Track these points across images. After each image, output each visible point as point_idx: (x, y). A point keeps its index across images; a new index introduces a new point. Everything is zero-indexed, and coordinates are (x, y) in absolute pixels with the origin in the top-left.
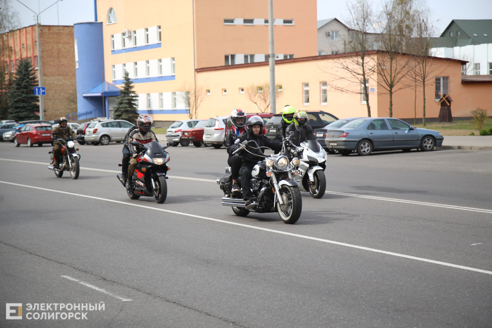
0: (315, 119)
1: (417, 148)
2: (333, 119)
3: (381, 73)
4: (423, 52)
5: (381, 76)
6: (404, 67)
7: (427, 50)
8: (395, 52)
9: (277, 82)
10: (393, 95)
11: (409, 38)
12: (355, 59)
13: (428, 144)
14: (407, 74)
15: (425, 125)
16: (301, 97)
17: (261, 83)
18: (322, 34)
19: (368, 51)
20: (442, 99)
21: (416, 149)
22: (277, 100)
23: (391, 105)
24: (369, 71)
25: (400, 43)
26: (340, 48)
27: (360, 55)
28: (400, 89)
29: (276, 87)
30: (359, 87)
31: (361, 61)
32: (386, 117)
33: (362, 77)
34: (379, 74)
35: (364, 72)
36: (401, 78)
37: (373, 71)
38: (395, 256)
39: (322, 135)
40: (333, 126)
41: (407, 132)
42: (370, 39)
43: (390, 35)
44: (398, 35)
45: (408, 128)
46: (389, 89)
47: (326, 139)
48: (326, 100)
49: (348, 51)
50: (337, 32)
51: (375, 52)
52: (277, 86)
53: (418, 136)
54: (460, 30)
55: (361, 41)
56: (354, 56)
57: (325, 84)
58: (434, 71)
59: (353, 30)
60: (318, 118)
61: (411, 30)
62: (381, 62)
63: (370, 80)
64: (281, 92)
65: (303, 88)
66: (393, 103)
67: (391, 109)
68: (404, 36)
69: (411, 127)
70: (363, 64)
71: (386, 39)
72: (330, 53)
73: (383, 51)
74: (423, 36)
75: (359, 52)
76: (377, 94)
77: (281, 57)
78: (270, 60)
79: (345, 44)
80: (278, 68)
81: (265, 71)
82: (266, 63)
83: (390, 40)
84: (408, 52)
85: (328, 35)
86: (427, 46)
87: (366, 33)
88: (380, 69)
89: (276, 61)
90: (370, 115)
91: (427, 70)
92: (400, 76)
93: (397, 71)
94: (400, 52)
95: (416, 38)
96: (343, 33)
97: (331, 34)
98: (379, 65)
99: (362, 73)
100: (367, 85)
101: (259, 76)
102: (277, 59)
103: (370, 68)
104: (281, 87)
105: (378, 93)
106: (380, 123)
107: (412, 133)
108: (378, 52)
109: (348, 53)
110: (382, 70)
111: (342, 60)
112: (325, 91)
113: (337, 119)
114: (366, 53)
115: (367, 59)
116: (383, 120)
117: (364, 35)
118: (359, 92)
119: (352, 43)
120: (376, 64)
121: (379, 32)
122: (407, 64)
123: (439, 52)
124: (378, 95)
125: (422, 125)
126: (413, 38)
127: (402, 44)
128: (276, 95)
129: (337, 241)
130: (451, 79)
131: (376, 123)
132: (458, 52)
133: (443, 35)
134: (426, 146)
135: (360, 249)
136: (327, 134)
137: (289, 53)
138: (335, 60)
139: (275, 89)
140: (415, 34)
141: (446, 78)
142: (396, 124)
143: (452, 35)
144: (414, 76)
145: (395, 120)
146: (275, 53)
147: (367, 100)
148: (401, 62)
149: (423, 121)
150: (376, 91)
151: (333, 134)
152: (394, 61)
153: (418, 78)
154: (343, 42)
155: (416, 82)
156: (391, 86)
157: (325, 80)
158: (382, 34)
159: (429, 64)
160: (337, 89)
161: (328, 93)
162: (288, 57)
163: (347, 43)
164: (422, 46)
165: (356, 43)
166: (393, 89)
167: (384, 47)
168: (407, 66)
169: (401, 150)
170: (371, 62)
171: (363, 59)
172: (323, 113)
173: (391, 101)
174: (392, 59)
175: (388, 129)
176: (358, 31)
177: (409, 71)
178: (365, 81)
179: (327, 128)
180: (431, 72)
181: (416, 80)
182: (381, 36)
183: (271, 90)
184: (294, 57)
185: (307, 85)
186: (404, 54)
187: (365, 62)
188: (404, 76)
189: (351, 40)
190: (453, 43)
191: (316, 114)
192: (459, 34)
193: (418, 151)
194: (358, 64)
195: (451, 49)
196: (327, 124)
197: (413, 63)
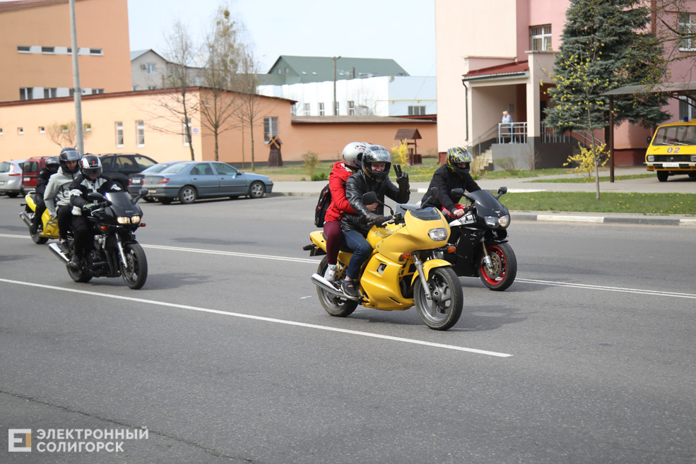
0: (130, 163)
1: (246, 195)
2: (151, 163)
3: (204, 112)
4: (249, 90)
5: (204, 115)
6: (230, 105)
7: (254, 87)
8: (219, 89)
9: (85, 120)
10: (219, 136)
11: (234, 74)
12: (175, 95)
13: (257, 190)
14: (233, 113)
15: (254, 170)
16: (113, 137)
17: (65, 122)
18: (137, 66)
19: (188, 87)
20: (271, 141)
21: (244, 197)
22: (84, 141)
23: (217, 147)
24: (191, 110)
25: (224, 79)
26: (158, 83)
27: (180, 91)
28: (226, 130)
29: (83, 126)
30: (181, 128)
31: (181, 98)
32: (211, 161)
33: (184, 116)
34: (203, 112)
35: (185, 110)
36: (226, 118)
37: (196, 109)
38: (220, 314)
39: (138, 181)
40: (151, 171)
41: (234, 177)
42: (192, 73)
43: (213, 70)
44: (222, 70)
45: (235, 173)
46: (214, 129)
47: (144, 186)
48: (143, 142)
49: (167, 86)
50: (154, 65)
51: (197, 88)
52: (85, 125)
53: (245, 182)
54: (288, 67)
55: (181, 75)
56: (174, 92)
57: (141, 123)
58: (262, 111)
59: (172, 63)
60: (134, 162)
61: (236, 66)
62: (204, 100)
63: (192, 120)
64: (90, 132)
65: (116, 128)
66: (219, 145)
67: (217, 153)
68: (229, 71)
69: (238, 171)
70: (184, 101)
71: (209, 75)
72: (147, 89)
73: (206, 88)
74: (249, 72)
75: (179, 88)
76: (200, 135)
77: (89, 92)
78: (76, 95)
79: (163, 79)
80: (85, 104)
81: (70, 107)
82: (69, 99)
83: (213, 75)
84: (234, 90)
85: (143, 68)
86: (254, 83)
87: (186, 68)
88: (204, 108)
89: (82, 96)
90: (193, 159)
91: (254, 110)
92: (225, 115)
93: (222, 110)
94: (225, 88)
95: (242, 74)
96: (161, 65)
97: (147, 67)
98: (202, 102)
99: (183, 111)
100: (189, 125)
101: (63, 113)
102: (83, 94)
103: (192, 106)
104: (89, 127)
105: (202, 134)
106: (205, 167)
107: (240, 178)
108: (200, 88)
109: (167, 89)
110: (206, 108)
111: (160, 97)
112: (141, 132)
113: (156, 163)
114: (187, 89)
115: (188, 96)
116: (207, 164)
117: (184, 69)
118: (181, 132)
119: (171, 78)
120: (198, 102)
121: (201, 67)
122: (232, 102)
123: (265, 90)
124: (202, 136)
125: (251, 170)
126: (238, 74)
127: (226, 80)
128: (84, 135)
129: (154, 300)
130: (280, 120)
131: (200, 168)
132: (286, 91)
133: (270, 72)
134: (255, 193)
135: (181, 308)
136: (144, 180)
137: (98, 87)
138: (152, 96)
139: (83, 129)
140: (240, 70)
141: (275, 119)
142: (222, 168)
143: (280, 71)
144: (241, 116)
145: (221, 164)
146: (81, 86)
147: (190, 142)
148: (225, 100)
149: (252, 165)
150: (200, 131)
151: (151, 179)
152: (218, 99)
153: (244, 118)
154: (161, 77)
155: (243, 122)
156: (216, 126)
157: (141, 119)
158: (204, 68)
159: (257, 103)
160: (155, 128)
161: (146, 135)
162: (98, 92)
163: (165, 77)
164: (249, 83)
165: (176, 79)
166: (219, 130)
167: (207, 83)
168: (232, 105)
169: (228, 198)
170: (193, 99)
171: (183, 95)
172: (140, 156)
173: (216, 144)
174: (216, 96)
175: (213, 174)
176: (178, 65)
177: (234, 111)
178: (187, 121)
179: (144, 173)
180: (259, 111)
181: (243, 121)
182: (203, 71)
183: (77, 129)
184: (105, 92)
185: (120, 124)
186: (229, 92)
187: (186, 99)
188: (230, 116)
189: (170, 74)
190: (282, 81)
191: (131, 157)
192: (287, 71)
193: (246, 198)
194: (178, 101)
195: (279, 87)
196: (144, 168)
197: (239, 102)
